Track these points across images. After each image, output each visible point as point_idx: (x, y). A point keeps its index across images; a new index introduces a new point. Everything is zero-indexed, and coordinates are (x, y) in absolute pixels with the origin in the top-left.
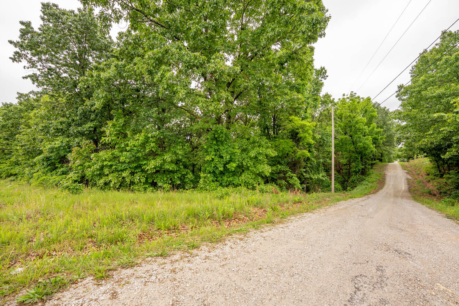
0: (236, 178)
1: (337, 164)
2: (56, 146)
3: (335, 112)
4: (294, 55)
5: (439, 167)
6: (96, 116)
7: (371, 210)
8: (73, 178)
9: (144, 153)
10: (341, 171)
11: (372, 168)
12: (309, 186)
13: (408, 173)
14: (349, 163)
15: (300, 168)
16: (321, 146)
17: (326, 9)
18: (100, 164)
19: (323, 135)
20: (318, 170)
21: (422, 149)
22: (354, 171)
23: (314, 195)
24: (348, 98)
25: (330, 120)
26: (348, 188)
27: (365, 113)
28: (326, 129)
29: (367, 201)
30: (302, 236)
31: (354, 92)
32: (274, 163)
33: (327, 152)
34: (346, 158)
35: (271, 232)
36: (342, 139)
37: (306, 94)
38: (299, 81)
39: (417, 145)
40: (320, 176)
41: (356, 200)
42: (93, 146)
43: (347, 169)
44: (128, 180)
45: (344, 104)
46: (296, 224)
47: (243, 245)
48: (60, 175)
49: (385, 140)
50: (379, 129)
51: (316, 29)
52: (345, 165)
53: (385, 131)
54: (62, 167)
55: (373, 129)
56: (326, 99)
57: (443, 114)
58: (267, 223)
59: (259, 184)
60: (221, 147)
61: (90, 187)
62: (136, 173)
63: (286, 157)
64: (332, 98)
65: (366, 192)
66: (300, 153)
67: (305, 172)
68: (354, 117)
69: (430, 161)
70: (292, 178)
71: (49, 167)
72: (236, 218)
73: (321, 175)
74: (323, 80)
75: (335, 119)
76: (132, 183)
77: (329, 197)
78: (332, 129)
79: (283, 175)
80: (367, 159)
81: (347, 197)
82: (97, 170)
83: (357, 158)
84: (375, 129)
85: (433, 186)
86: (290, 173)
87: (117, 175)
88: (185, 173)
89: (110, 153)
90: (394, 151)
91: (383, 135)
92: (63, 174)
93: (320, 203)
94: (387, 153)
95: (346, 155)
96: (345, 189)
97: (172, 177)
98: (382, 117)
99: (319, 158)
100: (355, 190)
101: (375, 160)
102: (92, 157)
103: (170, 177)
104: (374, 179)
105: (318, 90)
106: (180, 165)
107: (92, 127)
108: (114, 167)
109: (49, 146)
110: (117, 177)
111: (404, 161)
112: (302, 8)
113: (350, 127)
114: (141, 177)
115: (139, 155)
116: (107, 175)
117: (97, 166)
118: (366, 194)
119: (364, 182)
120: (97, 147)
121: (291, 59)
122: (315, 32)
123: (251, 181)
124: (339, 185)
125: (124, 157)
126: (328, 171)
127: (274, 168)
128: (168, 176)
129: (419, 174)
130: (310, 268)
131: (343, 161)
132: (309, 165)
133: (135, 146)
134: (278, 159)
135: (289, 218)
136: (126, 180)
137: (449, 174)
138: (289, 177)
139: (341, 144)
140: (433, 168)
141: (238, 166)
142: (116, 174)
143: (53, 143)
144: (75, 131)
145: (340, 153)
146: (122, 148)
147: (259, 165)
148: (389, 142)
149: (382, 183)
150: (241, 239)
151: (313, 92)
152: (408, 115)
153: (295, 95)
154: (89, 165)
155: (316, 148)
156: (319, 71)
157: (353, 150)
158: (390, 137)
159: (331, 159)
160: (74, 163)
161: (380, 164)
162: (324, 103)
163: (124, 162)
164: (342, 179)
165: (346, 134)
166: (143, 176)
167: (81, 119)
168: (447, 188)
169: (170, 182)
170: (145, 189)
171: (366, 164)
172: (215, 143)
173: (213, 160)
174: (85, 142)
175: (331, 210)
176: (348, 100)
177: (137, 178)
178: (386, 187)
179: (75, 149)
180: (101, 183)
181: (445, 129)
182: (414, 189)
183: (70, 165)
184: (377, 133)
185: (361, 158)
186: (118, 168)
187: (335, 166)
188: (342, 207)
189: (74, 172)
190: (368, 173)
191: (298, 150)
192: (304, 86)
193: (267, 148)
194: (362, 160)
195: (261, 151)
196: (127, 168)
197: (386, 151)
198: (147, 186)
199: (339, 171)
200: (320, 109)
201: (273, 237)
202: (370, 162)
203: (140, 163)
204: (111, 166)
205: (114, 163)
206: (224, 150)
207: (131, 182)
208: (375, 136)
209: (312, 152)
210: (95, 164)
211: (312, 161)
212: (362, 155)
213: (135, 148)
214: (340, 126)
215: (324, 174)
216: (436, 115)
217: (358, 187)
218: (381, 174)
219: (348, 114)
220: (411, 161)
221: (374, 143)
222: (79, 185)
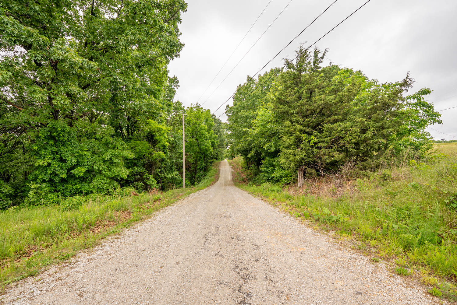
0: (85, 184)
1: (187, 163)
3: (185, 118)
4: (151, 61)
5: (247, 163)
7: (211, 196)
10: (190, 169)
11: (211, 165)
12: (163, 185)
13: (232, 168)
14: (196, 162)
15: (156, 169)
16: (174, 147)
17: (180, 32)
19: (175, 137)
20: (172, 169)
21: (239, 151)
22: (199, 169)
23: (170, 192)
24: (194, 108)
25: (182, 125)
26: (196, 183)
27: (206, 122)
28: (177, 132)
29: (208, 191)
30: (168, 223)
31: (199, 104)
32: (129, 165)
33: (179, 153)
34: (193, 158)
35: (142, 227)
36: (190, 142)
37: (161, 98)
38: (156, 86)
39: (236, 148)
40: (174, 175)
41: (202, 191)
43: (194, 167)
45: (192, 112)
46: (161, 216)
47: (122, 241)
49: (219, 143)
50: (215, 135)
51: (173, 50)
52: (192, 164)
53: (219, 137)
55: (212, 135)
56: (178, 106)
57: (248, 129)
58: (136, 221)
59: (115, 189)
60: (62, 149)
63: (141, 159)
64: (182, 106)
65: (208, 184)
66: (156, 154)
67: (160, 172)
68: (199, 124)
69: (243, 159)
70: (149, 179)
72: (100, 226)
73: (174, 173)
74: (176, 89)
75: (185, 124)
77: (182, 192)
78: (183, 133)
79: (140, 177)
80: (208, 158)
81: (196, 190)
83: (201, 158)
84: (213, 135)
85: (244, 176)
86: (147, 174)
90: (224, 151)
91: (218, 140)
93: (176, 198)
94: (220, 153)
95: (194, 155)
96: (193, 184)
98: (217, 126)
99: (173, 159)
100: (200, 184)
101: (213, 159)
104: (212, 174)
105: (171, 97)
111: (230, 159)
112: (162, 27)
113: (196, 132)
118: (208, 186)
119: (206, 177)
121: (149, 65)
122: (172, 52)
123: (105, 186)
124: (189, 181)
126: (179, 169)
127: (131, 170)
129: (238, 168)
130: (179, 239)
131: (191, 160)
132: (164, 165)
134: (134, 161)
135: (154, 213)
137: (252, 166)
138: (146, 178)
139: (189, 146)
140: (244, 163)
141: (88, 171)
145: (189, 154)
147: (115, 168)
148: (221, 146)
149: (217, 176)
150: (117, 238)
151: (167, 98)
152: (231, 127)
153: (153, 101)
155: (169, 149)
156: (172, 80)
157: (198, 151)
158: (222, 141)
159: (182, 159)
161: (216, 161)
162: (176, 109)
164: (190, 176)
165: (193, 137)
168: (251, 176)
171: (207, 162)
172: (53, 143)
173: (49, 165)
175: (185, 201)
176: (194, 109)
178: (220, 179)
181: (249, 139)
182: (235, 178)
184: (214, 138)
185: (204, 157)
187: (186, 165)
188: (192, 198)
190: (209, 169)
191: (155, 152)
192: (160, 91)
193: (123, 149)
194: (204, 160)
195: (116, 154)
197: (220, 152)
199: (188, 169)
200: (173, 114)
201: (145, 229)
202: (210, 161)
206: (67, 152)
208: (213, 140)
209: (167, 153)
211: (166, 162)
212: (204, 155)
214: (189, 131)
215: (177, 172)
216: (244, 130)
217: (202, 181)
218: (217, 170)
219: (195, 121)
220: (233, 159)
221: (212, 146)
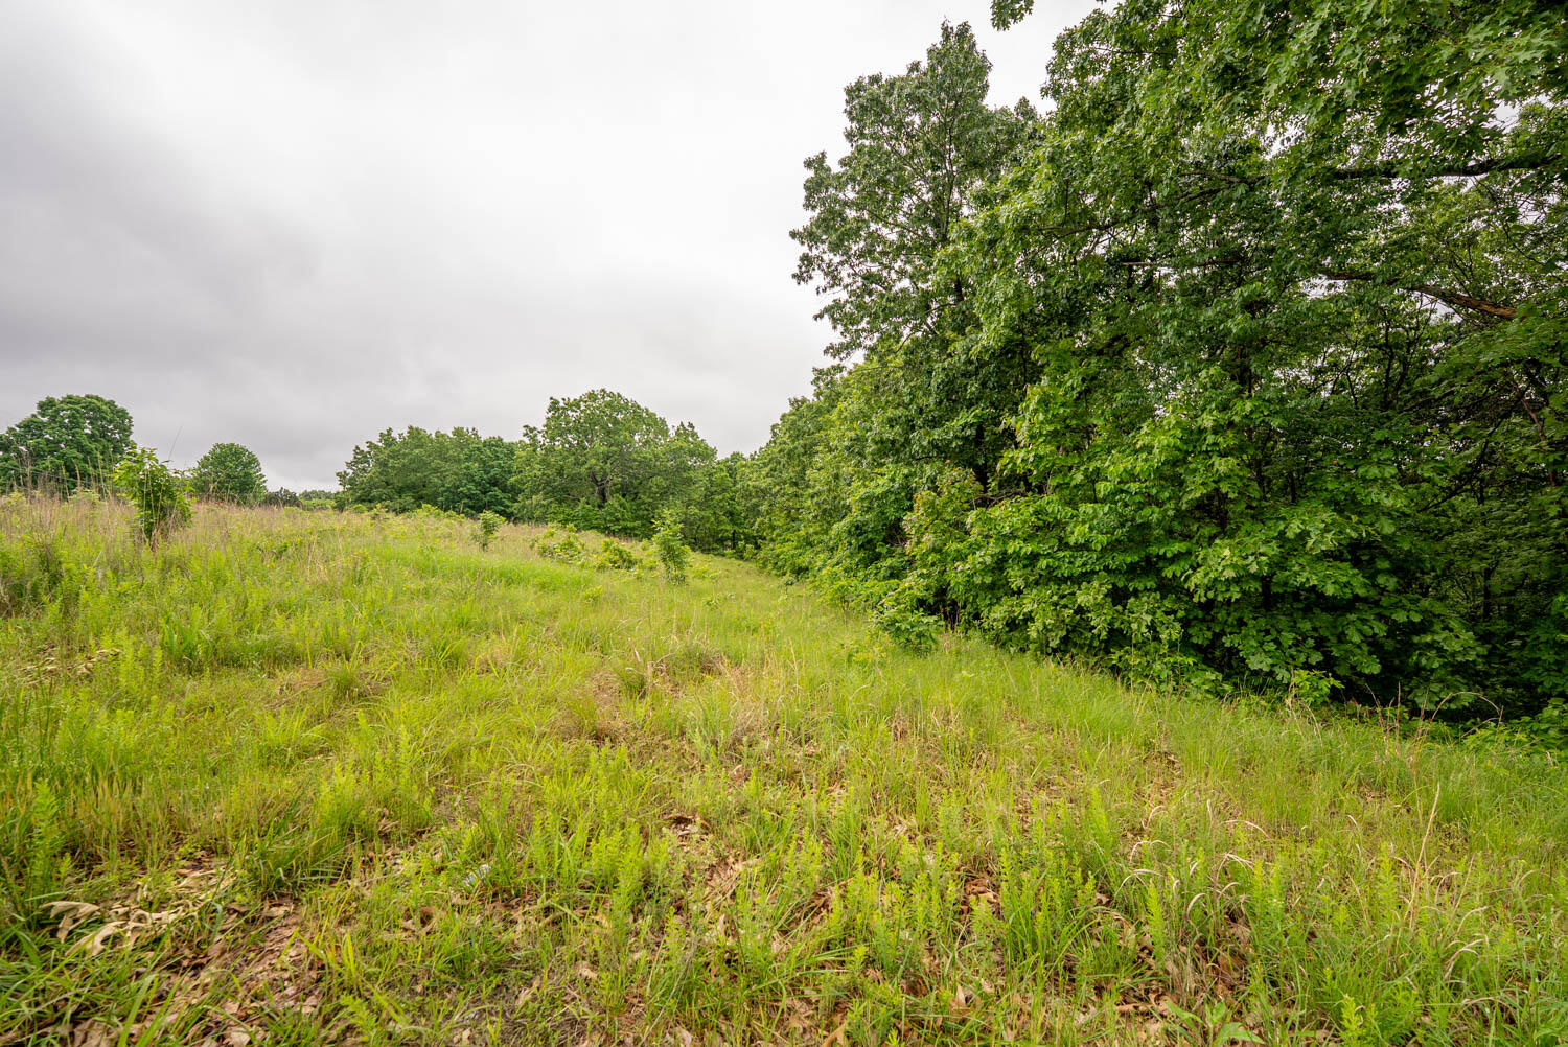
2: (879, 491)
6: (984, 384)
8: (915, 592)
9: (1171, 505)
18: (993, 548)
42: (972, 486)
44: (1099, 622)
48: (885, 578)
54: (890, 554)
61: (959, 629)
62: (1136, 593)
71: (862, 554)
76: (1117, 637)
82: (986, 569)
87: (1055, 598)
88: (1417, 618)
89: (1031, 510)
92: (892, 575)
97: (1324, 633)
102: (969, 521)
103: (1315, 629)
106: (1379, 572)
107: (972, 425)
108: (1043, 563)
109: (863, 491)
110: (1055, 604)
114: (1159, 613)
115: (1153, 514)
116: (1020, 592)
117: (985, 556)
120: (985, 491)
125: (1087, 524)
128: (1306, 626)
133: (1134, 478)
136: (1088, 620)
142: (1049, 592)
143: (872, 484)
144: (925, 443)
146: (1075, 486)
154: (957, 551)
160: (918, 543)
163: (1085, 547)
166: (1167, 613)
167: (940, 403)
169: (1316, 658)
170: (1178, 672)
174: (952, 473)
177: (1140, 615)
179: (923, 495)
180: (995, 620)
183: (908, 546)
186: (1059, 567)
189: (919, 571)
196: (1096, 573)
198: (1190, 661)
203: (1154, 550)
204: (1034, 557)
205: (1043, 548)
207: (1112, 631)
210: (980, 547)
213: (1134, 487)
222: (925, 620)
